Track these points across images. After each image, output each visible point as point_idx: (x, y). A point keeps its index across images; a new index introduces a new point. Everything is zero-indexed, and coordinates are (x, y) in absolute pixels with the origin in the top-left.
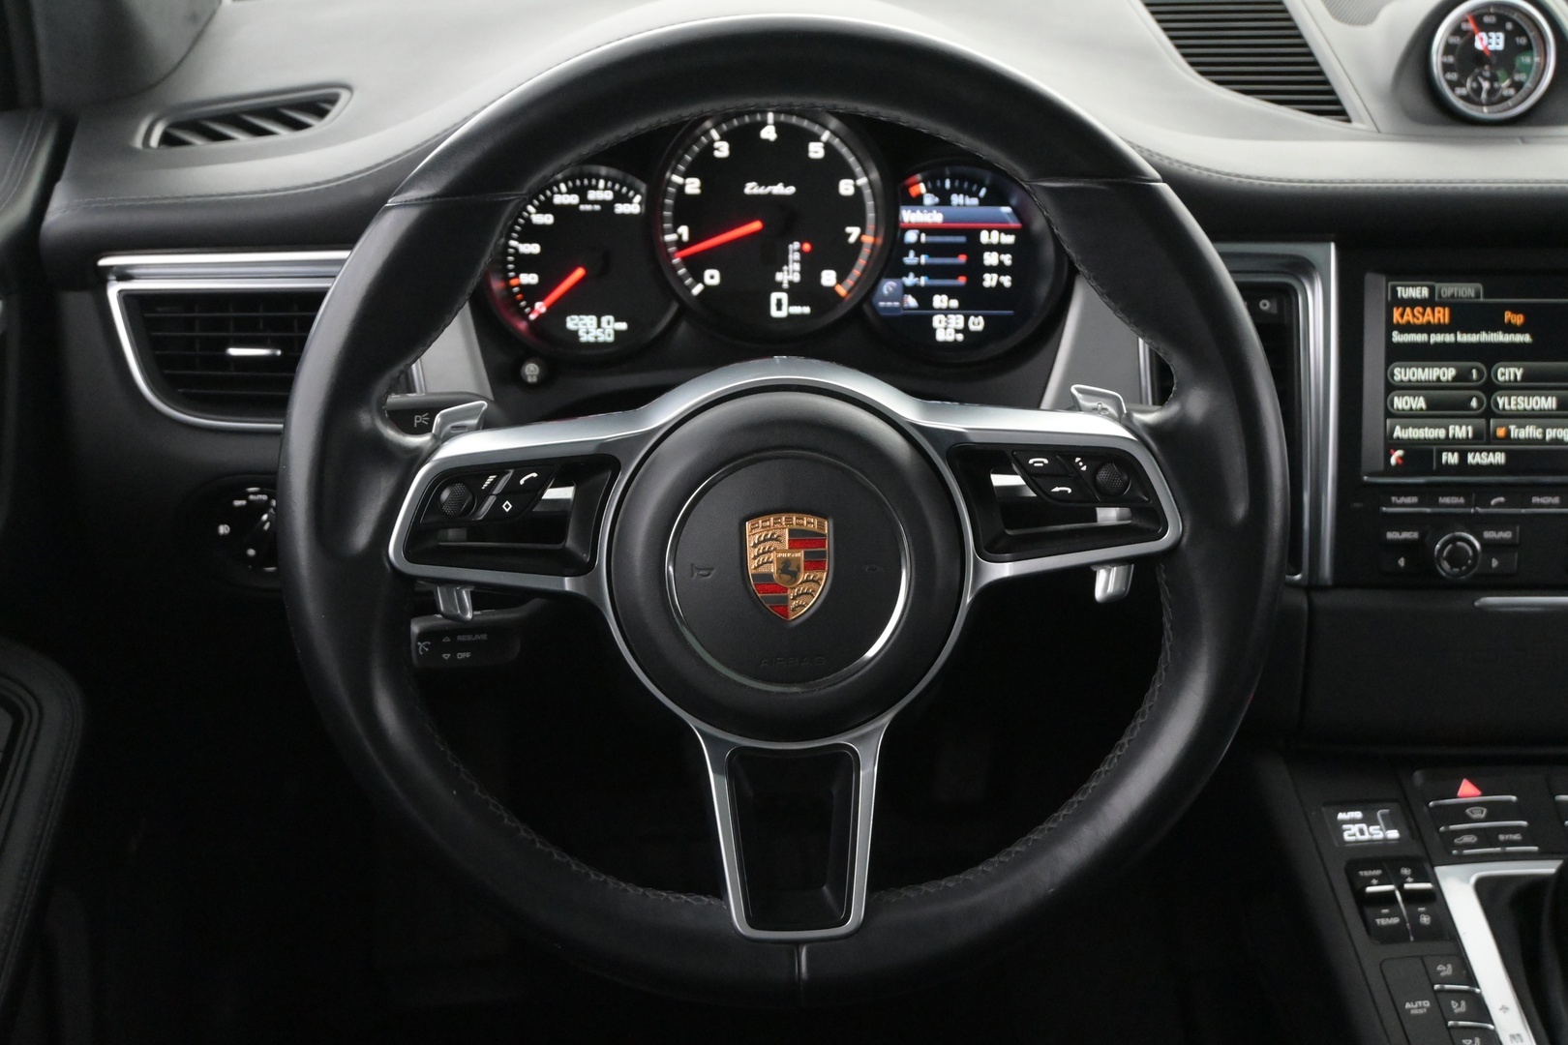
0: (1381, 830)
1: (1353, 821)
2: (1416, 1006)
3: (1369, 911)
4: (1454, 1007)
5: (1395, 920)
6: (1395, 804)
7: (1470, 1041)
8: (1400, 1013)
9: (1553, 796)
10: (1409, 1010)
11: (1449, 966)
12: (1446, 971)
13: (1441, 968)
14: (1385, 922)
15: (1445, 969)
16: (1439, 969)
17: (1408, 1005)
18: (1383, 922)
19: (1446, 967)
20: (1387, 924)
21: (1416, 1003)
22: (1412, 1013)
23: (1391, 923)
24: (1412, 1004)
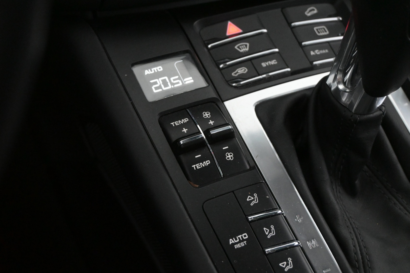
0: (179, 79)
1: (157, 75)
2: (238, 240)
3: (183, 158)
4: (267, 234)
5: (207, 163)
6: (188, 54)
7: (285, 263)
8: (226, 250)
9: (289, 24)
10: (233, 244)
11: (255, 195)
12: (254, 200)
13: (250, 198)
14: (199, 166)
15: (253, 198)
16: (248, 200)
17: (231, 241)
18: (198, 166)
19: (254, 197)
20: (202, 167)
21: (237, 237)
22: (236, 247)
23: (204, 166)
24: (234, 239)
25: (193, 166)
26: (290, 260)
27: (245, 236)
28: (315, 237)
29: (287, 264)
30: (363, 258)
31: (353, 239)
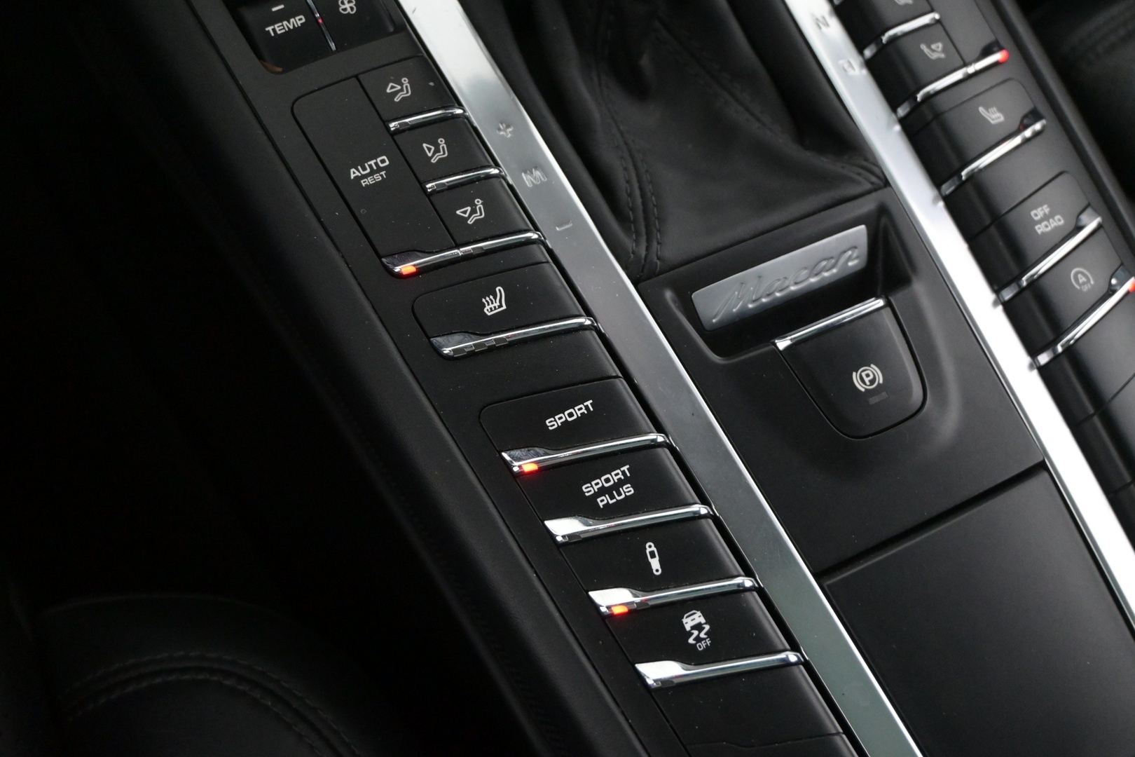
2: (368, 170)
3: (249, 15)
4: (430, 155)
5: (298, 21)
7: (469, 208)
8: (343, 191)
10: (358, 179)
11: (405, 81)
12: (402, 90)
13: (392, 87)
14: (282, 27)
15: (399, 87)
16: (388, 91)
17: (354, 173)
18: (279, 28)
19: (401, 85)
20: (287, 29)
21: (366, 164)
22: (364, 184)
23: (291, 27)
24: (359, 167)
25: (267, 29)
26: (479, 203)
27: (383, 161)
28: (541, 165)
29: (473, 211)
30: (644, 203)
31: (625, 169)
